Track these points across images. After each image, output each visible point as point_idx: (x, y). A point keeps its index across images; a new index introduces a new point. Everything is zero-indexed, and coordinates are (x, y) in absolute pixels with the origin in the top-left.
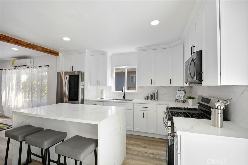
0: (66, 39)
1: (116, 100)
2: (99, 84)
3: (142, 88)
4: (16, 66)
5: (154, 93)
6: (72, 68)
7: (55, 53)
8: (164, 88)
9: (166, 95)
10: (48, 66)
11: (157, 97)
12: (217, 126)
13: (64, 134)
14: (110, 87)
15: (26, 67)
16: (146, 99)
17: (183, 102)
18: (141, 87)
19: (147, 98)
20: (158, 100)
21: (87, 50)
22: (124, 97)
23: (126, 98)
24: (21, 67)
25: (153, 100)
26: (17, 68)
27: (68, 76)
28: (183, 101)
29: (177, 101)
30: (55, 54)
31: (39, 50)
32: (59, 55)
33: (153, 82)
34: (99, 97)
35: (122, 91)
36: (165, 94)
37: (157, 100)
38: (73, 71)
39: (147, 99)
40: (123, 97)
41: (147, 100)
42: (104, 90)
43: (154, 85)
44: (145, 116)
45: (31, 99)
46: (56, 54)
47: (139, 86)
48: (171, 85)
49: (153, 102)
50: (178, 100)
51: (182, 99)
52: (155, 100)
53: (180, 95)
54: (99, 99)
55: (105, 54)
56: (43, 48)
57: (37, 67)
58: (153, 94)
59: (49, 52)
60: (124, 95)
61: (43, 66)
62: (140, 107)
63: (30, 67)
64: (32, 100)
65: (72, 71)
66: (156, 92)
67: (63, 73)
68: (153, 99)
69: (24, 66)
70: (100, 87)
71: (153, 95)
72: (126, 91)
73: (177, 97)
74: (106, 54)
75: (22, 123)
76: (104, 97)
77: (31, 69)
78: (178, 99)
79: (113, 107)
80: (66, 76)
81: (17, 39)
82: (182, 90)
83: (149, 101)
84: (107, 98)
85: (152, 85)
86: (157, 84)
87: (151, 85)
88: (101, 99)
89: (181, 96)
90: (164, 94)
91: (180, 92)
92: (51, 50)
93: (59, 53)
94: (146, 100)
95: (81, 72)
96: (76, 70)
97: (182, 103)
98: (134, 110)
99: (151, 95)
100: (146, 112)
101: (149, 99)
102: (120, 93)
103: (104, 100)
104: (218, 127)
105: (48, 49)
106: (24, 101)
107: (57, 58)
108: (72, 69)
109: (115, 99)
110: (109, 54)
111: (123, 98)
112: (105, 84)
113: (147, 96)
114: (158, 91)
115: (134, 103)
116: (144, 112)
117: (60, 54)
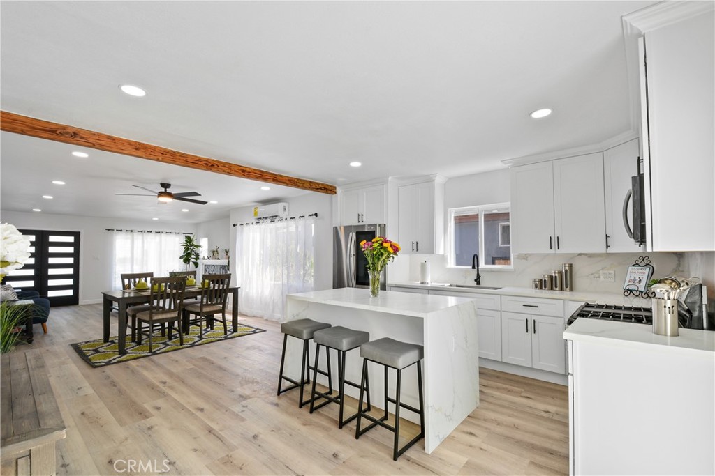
0: (356, 164)
1: (457, 286)
2: (417, 250)
3: (526, 259)
4: (260, 218)
5: (561, 273)
6: (360, 217)
7: (329, 189)
8: (590, 257)
9: (599, 277)
10: (316, 215)
11: (569, 283)
12: (663, 333)
13: (366, 335)
14: (443, 258)
15: (277, 218)
16: (536, 287)
17: (646, 296)
18: (525, 257)
19: (541, 285)
20: (571, 290)
21: (390, 178)
22: (478, 281)
23: (482, 284)
24: (269, 220)
25: (557, 289)
26: (261, 221)
27: (354, 234)
28: (647, 293)
29: (628, 292)
30: (330, 192)
31: (305, 188)
32: (335, 193)
33: (555, 242)
34: (416, 281)
35: (471, 267)
36: (597, 275)
37: (568, 289)
38: (363, 224)
39: (539, 286)
40: (476, 280)
41: (541, 288)
42: (429, 265)
43: (558, 251)
44: (531, 327)
45: (286, 281)
46: (331, 190)
47: (517, 254)
48: (610, 251)
49: (557, 293)
50: (631, 291)
51: (642, 289)
52: (562, 289)
53: (637, 278)
54: (418, 283)
55: (429, 180)
56: (311, 182)
57: (297, 217)
58: (557, 275)
59: (321, 189)
60: (478, 276)
61: (307, 216)
62: (517, 305)
63: (284, 219)
64: (288, 283)
65: (360, 224)
66: (567, 268)
67: (342, 228)
68: (556, 287)
69: (273, 217)
70: (420, 258)
71: (556, 277)
72: (482, 265)
73: (627, 283)
74: (433, 181)
75: (297, 315)
76: (428, 280)
77: (284, 223)
78: (631, 287)
79: (449, 298)
80: (351, 234)
81: (275, 174)
82: (643, 264)
83: (546, 293)
84: (435, 282)
85: (552, 251)
86: (568, 248)
87: (550, 251)
88: (422, 283)
89: (640, 280)
90: (592, 274)
91: (636, 268)
92: (322, 184)
93: (335, 188)
94: (537, 290)
95: (380, 225)
96: (368, 221)
97: (642, 298)
98: (501, 311)
99: (551, 277)
100: (534, 317)
101: (545, 287)
102: (466, 271)
103: (429, 285)
104: (666, 335)
105: (318, 184)
106: (274, 284)
107: (332, 198)
108: (360, 220)
109: (455, 284)
110: (439, 179)
111: (474, 284)
112: (431, 250)
113: (541, 280)
114: (571, 266)
115: (501, 295)
116: (528, 317)
117: (338, 190)
